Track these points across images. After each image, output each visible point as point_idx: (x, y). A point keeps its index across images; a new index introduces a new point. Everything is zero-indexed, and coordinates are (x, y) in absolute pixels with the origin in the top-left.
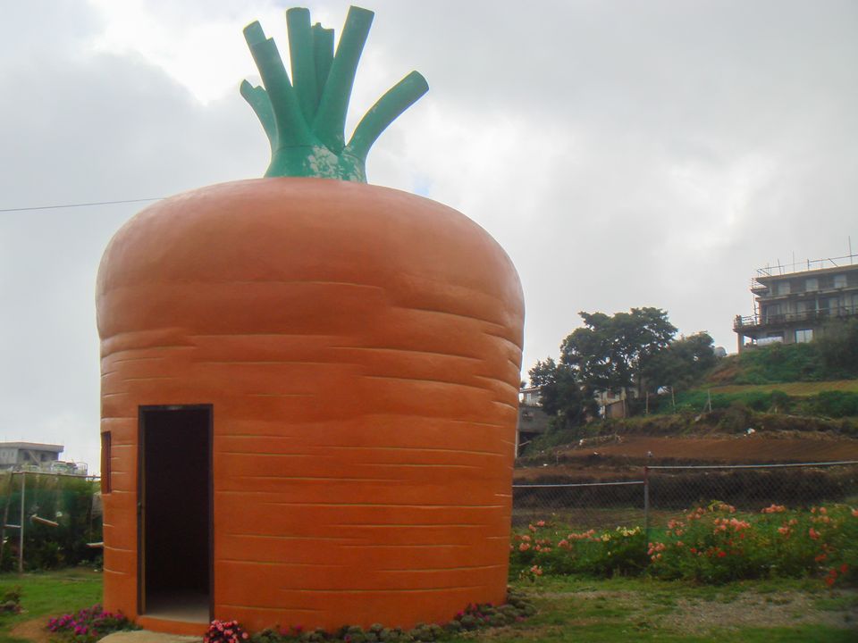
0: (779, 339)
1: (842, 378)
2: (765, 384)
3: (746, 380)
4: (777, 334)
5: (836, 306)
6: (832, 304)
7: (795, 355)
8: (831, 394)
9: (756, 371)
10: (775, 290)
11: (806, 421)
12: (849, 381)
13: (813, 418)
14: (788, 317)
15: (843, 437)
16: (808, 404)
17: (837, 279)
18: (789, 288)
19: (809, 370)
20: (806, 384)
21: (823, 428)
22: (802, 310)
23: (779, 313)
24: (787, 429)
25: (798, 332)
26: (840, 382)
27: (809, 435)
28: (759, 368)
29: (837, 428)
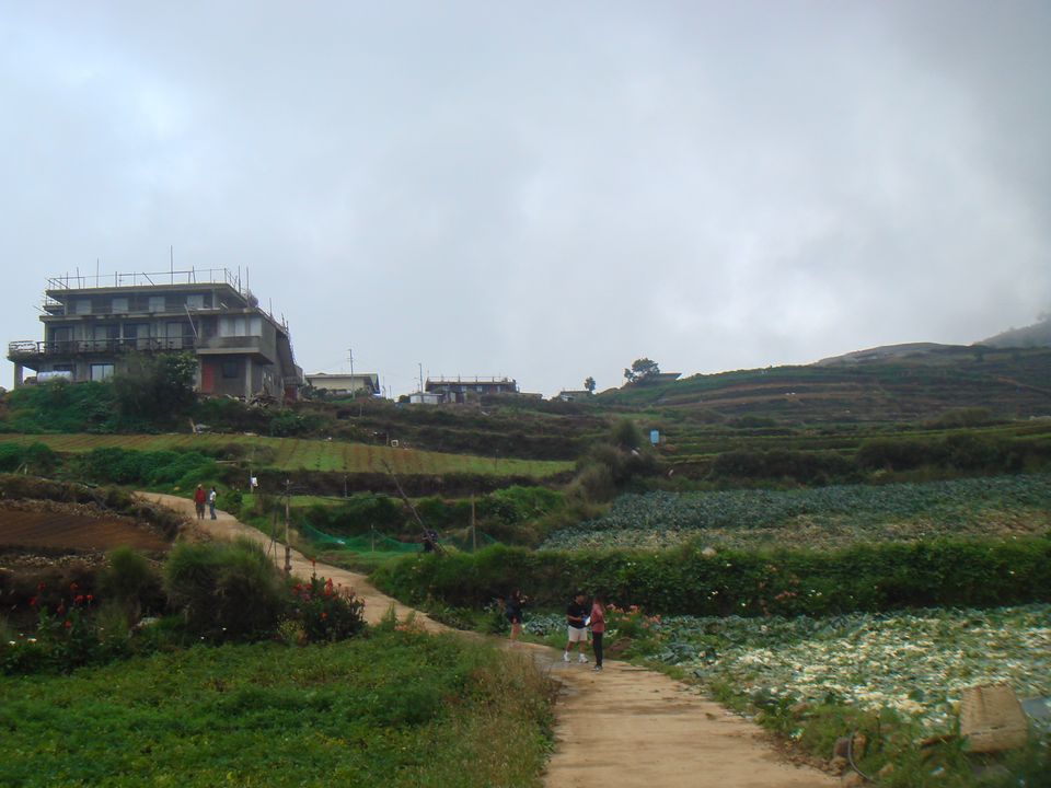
0: (66, 374)
1: (142, 431)
2: (39, 433)
3: (13, 427)
4: (66, 368)
5: (146, 336)
6: (141, 333)
7: (84, 397)
8: (109, 451)
9: (27, 415)
10: (72, 309)
11: (64, 487)
12: (148, 436)
13: (73, 484)
14: (82, 345)
15: (109, 512)
16: (78, 463)
17: (152, 301)
18: (90, 308)
19: (100, 418)
20: (92, 437)
21: (84, 498)
22: (102, 339)
23: (70, 339)
24: (38, 497)
25: (94, 367)
26: (137, 437)
27: (66, 507)
28: (34, 411)
29: (102, 499)
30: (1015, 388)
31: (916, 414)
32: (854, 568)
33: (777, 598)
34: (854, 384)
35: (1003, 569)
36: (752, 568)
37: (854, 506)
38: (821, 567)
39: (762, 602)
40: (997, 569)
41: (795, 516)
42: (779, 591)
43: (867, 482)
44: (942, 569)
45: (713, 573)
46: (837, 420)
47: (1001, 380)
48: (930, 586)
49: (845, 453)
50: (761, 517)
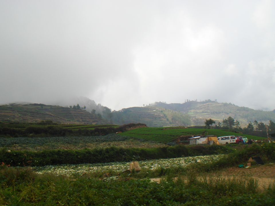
30: (52, 116)
31: (27, 120)
32: (44, 155)
33: (27, 162)
34: (10, 111)
35: (77, 156)
36: (20, 155)
37: (27, 142)
38: (37, 155)
39: (24, 163)
40: (76, 156)
41: (13, 144)
42: (27, 161)
43: (29, 137)
44: (64, 156)
45: (11, 156)
46: (6, 120)
47: (48, 113)
48: (61, 160)
49: (23, 129)
50: (6, 144)
